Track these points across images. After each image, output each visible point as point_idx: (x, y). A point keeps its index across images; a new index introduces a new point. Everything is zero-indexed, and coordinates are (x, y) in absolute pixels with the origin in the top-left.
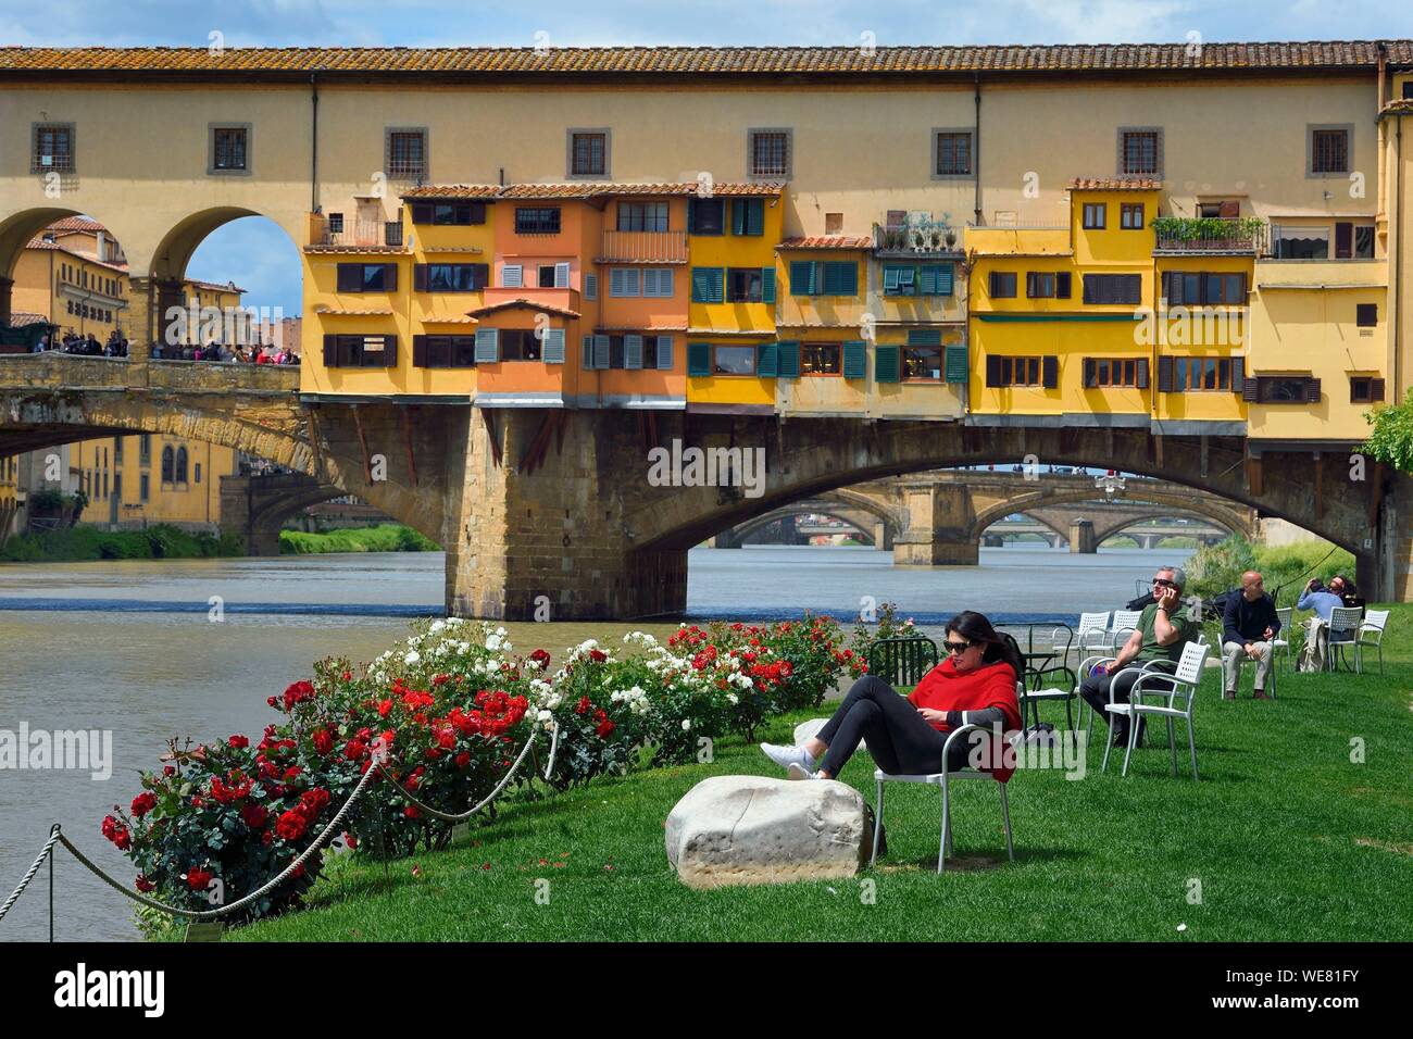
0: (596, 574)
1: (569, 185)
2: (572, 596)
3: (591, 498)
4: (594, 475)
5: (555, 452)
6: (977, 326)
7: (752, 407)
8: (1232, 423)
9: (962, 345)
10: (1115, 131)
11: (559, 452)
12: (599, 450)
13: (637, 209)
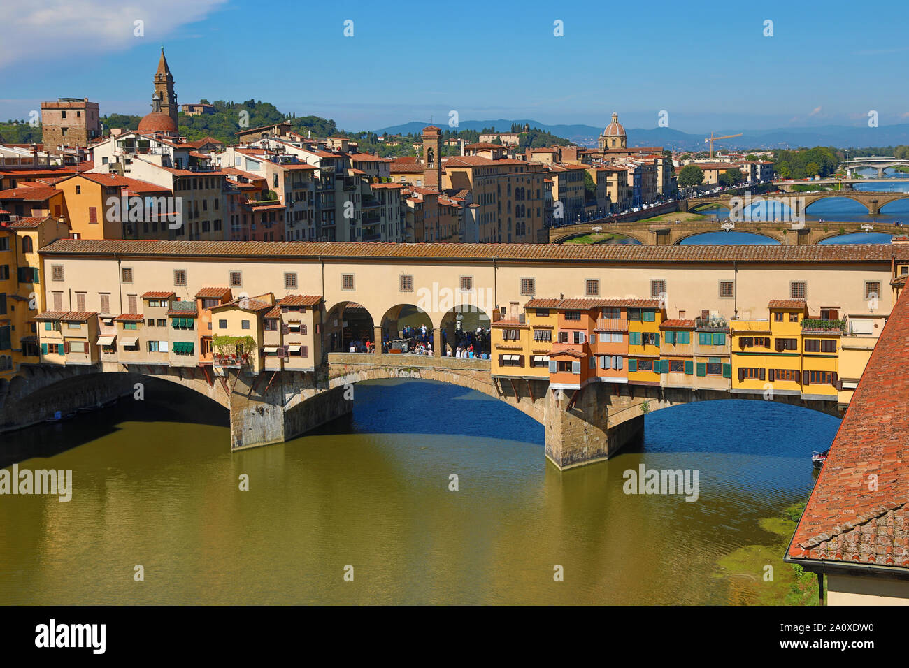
0: (597, 439)
1: (586, 298)
2: (588, 449)
3: (595, 412)
4: (596, 404)
5: (580, 398)
6: (734, 356)
7: (652, 383)
8: (832, 396)
9: (729, 363)
10: (788, 282)
11: (582, 399)
12: (597, 395)
13: (611, 310)
